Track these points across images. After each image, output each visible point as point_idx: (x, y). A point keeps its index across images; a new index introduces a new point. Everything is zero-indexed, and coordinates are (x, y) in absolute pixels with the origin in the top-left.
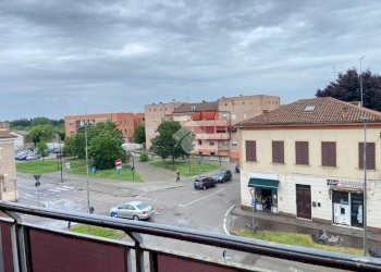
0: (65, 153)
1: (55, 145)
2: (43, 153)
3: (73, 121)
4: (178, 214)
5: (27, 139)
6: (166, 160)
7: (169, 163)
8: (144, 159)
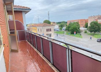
0: (66, 30)
1: (65, 28)
2: (61, 29)
3: (69, 22)
4: (87, 47)
5: (59, 26)
6: (92, 33)
7: (93, 34)
8: (86, 32)
